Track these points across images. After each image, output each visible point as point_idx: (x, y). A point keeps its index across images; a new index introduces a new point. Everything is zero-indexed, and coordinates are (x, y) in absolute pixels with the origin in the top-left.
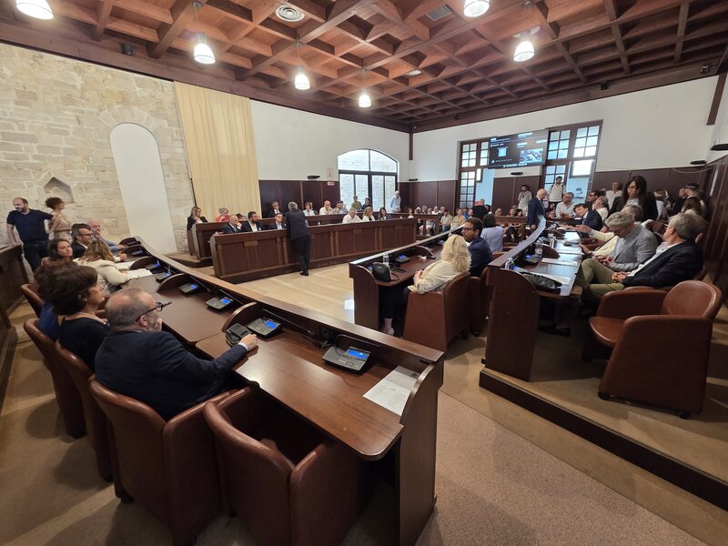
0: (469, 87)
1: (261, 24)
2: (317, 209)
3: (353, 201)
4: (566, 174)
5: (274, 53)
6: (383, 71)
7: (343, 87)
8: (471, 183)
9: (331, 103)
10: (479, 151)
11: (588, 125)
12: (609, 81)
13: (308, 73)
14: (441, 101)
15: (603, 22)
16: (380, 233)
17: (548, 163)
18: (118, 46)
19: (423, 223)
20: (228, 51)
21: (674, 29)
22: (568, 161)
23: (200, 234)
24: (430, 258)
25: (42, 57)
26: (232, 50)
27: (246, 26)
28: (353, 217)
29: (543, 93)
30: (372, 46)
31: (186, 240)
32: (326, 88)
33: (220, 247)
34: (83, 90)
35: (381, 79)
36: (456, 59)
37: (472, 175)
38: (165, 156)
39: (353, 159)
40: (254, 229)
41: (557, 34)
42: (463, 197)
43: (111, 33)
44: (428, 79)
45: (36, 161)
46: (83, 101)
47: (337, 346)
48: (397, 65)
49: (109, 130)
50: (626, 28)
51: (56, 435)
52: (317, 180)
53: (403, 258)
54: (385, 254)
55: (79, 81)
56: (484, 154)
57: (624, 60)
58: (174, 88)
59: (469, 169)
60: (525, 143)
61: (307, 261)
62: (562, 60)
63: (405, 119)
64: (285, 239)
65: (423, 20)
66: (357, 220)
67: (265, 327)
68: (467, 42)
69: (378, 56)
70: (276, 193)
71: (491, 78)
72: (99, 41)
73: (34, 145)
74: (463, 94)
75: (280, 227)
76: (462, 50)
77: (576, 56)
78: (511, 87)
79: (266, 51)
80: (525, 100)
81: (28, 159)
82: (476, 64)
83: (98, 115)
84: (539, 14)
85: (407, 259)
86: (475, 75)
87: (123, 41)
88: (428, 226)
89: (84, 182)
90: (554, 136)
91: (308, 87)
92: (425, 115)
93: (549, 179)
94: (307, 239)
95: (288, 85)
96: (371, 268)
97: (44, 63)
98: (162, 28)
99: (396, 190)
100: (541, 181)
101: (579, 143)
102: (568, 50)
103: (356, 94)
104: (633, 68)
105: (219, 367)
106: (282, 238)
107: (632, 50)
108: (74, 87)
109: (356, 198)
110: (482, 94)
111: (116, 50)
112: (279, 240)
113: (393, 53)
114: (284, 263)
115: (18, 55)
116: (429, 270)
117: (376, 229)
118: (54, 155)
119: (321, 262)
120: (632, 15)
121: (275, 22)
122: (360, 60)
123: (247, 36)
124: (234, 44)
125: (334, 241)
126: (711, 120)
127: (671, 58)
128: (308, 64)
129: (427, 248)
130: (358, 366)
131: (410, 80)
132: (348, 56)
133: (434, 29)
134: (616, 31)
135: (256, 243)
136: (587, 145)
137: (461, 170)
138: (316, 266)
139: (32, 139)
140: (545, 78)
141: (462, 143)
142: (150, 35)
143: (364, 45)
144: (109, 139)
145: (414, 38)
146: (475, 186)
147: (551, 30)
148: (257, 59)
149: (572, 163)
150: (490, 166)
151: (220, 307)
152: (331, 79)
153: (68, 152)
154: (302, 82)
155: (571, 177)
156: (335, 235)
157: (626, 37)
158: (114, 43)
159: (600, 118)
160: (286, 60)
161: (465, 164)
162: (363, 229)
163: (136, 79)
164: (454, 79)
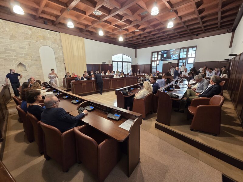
0: (154, 35)
1: (88, 16)
2: (105, 73)
3: (117, 71)
4: (186, 62)
5: (92, 24)
6: (127, 30)
7: (114, 35)
8: (155, 65)
9: (110, 40)
10: (158, 55)
11: (192, 47)
12: (198, 34)
13: (103, 31)
14: (145, 39)
15: (195, 16)
16: (126, 81)
17: (180, 59)
18: (43, 22)
19: (140, 78)
20: (78, 23)
21: (217, 18)
22: (186, 58)
23: (67, 81)
24: (141, 89)
25: (19, 25)
26: (79, 23)
27: (84, 16)
28: (117, 76)
29: (178, 37)
30: (123, 22)
31: (62, 83)
32: (108, 35)
33: (74, 85)
34: (31, 35)
35: (126, 32)
36: (150, 27)
37: (155, 62)
38: (57, 56)
39: (117, 57)
40: (85, 79)
41: (181, 20)
42: (153, 70)
43: (41, 18)
44: (141, 32)
45: (15, 57)
46: (31, 39)
47: (111, 113)
48: (131, 28)
49: (39, 48)
50: (202, 18)
51: (24, 141)
52: (105, 64)
53: (132, 89)
54: (127, 87)
55: (30, 32)
56: (160, 56)
57: (203, 27)
58: (60, 35)
59: (155, 61)
60: (173, 53)
61: (102, 90)
62: (183, 27)
63: (134, 45)
64: (95, 83)
65: (139, 15)
66: (118, 77)
67: (90, 108)
68: (153, 22)
69: (125, 26)
70: (92, 68)
71: (161, 32)
72: (37, 20)
73: (15, 52)
74: (152, 37)
75: (93, 79)
76: (152, 24)
77: (187, 26)
78: (168, 35)
79: (90, 24)
80: (172, 39)
81: (12, 57)
82: (156, 28)
83: (36, 43)
84: (175, 14)
85: (134, 89)
86: (156, 32)
87: (44, 20)
88: (141, 79)
89: (30, 64)
90: (182, 50)
91: (103, 35)
92: (140, 44)
93: (180, 64)
94: (102, 83)
95: (97, 34)
96: (122, 92)
97: (19, 27)
98: (57, 17)
99: (131, 67)
100: (178, 65)
101: (190, 53)
102: (185, 24)
103: (118, 37)
104: (206, 30)
105: (77, 119)
106: (94, 82)
107: (205, 25)
108: (28, 34)
109: (117, 70)
110: (158, 37)
111: (42, 23)
112: (93, 83)
113: (130, 25)
114: (94, 90)
115: (11, 24)
116: (140, 92)
117: (124, 80)
118: (21, 56)
119: (106, 90)
120: (204, 14)
121: (93, 15)
122: (119, 26)
123: (84, 19)
124: (80, 21)
125: (111, 83)
126: (231, 46)
127: (217, 27)
128: (103, 27)
129: (140, 86)
130: (117, 118)
131: (135, 33)
132: (116, 25)
133: (143, 18)
134: (199, 19)
135: (85, 84)
136: (192, 53)
137: (152, 61)
138: (105, 91)
139: (14, 50)
140: (178, 33)
141: (152, 52)
142: (53, 19)
143: (121, 22)
144: (39, 50)
145: (136, 20)
146: (157, 66)
147: (179, 19)
148: (87, 26)
149: (188, 59)
150: (161, 60)
151: (76, 103)
152: (110, 32)
153: (25, 54)
154: (101, 33)
155: (188, 63)
156: (111, 82)
157: (202, 21)
158: (42, 21)
159: (196, 45)
160: (96, 26)
161: (153, 59)
162: (120, 80)
163: (48, 32)
164: (149, 32)
